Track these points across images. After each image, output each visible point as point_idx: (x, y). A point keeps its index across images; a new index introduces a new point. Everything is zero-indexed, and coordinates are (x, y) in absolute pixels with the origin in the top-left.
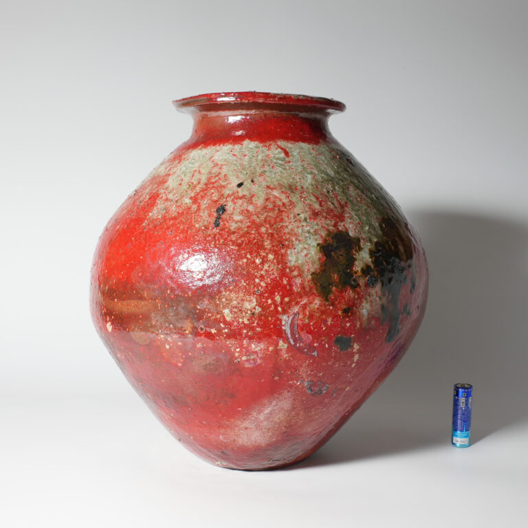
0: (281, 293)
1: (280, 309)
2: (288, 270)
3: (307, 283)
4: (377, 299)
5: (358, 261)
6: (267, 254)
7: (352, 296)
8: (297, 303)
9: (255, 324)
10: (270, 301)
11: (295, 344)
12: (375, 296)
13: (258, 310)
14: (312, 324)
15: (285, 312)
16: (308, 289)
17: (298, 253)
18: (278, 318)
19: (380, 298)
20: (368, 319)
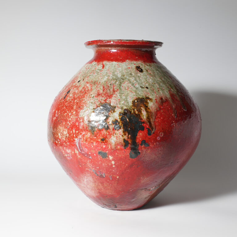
0: (75, 129)
1: (75, 136)
2: (79, 119)
3: (85, 125)
4: (121, 136)
5: (111, 117)
6: (73, 111)
7: (105, 133)
8: (81, 134)
9: (67, 141)
10: (71, 132)
11: (81, 152)
12: (119, 134)
13: (68, 135)
14: (87, 144)
15: (76, 137)
16: (85, 128)
17: (84, 112)
18: (74, 139)
19: (122, 136)
20: (115, 145)
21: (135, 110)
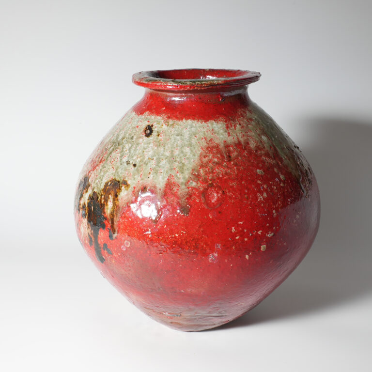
21: (103, 197)
